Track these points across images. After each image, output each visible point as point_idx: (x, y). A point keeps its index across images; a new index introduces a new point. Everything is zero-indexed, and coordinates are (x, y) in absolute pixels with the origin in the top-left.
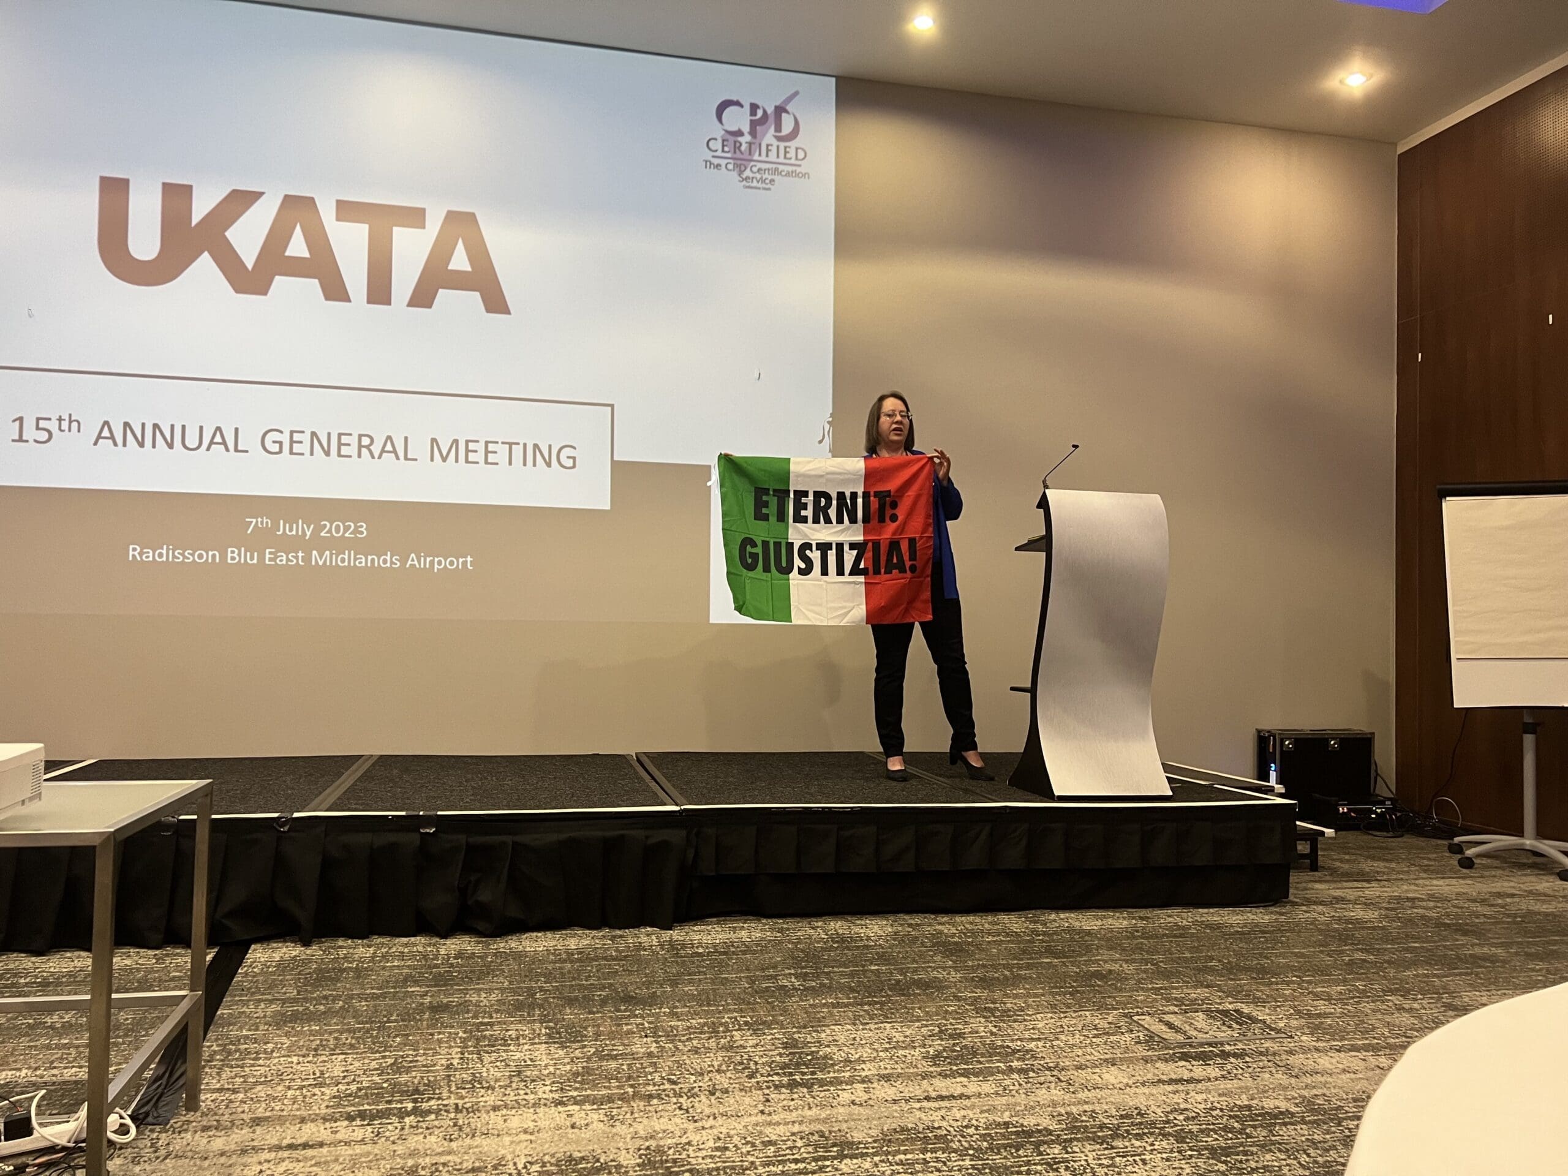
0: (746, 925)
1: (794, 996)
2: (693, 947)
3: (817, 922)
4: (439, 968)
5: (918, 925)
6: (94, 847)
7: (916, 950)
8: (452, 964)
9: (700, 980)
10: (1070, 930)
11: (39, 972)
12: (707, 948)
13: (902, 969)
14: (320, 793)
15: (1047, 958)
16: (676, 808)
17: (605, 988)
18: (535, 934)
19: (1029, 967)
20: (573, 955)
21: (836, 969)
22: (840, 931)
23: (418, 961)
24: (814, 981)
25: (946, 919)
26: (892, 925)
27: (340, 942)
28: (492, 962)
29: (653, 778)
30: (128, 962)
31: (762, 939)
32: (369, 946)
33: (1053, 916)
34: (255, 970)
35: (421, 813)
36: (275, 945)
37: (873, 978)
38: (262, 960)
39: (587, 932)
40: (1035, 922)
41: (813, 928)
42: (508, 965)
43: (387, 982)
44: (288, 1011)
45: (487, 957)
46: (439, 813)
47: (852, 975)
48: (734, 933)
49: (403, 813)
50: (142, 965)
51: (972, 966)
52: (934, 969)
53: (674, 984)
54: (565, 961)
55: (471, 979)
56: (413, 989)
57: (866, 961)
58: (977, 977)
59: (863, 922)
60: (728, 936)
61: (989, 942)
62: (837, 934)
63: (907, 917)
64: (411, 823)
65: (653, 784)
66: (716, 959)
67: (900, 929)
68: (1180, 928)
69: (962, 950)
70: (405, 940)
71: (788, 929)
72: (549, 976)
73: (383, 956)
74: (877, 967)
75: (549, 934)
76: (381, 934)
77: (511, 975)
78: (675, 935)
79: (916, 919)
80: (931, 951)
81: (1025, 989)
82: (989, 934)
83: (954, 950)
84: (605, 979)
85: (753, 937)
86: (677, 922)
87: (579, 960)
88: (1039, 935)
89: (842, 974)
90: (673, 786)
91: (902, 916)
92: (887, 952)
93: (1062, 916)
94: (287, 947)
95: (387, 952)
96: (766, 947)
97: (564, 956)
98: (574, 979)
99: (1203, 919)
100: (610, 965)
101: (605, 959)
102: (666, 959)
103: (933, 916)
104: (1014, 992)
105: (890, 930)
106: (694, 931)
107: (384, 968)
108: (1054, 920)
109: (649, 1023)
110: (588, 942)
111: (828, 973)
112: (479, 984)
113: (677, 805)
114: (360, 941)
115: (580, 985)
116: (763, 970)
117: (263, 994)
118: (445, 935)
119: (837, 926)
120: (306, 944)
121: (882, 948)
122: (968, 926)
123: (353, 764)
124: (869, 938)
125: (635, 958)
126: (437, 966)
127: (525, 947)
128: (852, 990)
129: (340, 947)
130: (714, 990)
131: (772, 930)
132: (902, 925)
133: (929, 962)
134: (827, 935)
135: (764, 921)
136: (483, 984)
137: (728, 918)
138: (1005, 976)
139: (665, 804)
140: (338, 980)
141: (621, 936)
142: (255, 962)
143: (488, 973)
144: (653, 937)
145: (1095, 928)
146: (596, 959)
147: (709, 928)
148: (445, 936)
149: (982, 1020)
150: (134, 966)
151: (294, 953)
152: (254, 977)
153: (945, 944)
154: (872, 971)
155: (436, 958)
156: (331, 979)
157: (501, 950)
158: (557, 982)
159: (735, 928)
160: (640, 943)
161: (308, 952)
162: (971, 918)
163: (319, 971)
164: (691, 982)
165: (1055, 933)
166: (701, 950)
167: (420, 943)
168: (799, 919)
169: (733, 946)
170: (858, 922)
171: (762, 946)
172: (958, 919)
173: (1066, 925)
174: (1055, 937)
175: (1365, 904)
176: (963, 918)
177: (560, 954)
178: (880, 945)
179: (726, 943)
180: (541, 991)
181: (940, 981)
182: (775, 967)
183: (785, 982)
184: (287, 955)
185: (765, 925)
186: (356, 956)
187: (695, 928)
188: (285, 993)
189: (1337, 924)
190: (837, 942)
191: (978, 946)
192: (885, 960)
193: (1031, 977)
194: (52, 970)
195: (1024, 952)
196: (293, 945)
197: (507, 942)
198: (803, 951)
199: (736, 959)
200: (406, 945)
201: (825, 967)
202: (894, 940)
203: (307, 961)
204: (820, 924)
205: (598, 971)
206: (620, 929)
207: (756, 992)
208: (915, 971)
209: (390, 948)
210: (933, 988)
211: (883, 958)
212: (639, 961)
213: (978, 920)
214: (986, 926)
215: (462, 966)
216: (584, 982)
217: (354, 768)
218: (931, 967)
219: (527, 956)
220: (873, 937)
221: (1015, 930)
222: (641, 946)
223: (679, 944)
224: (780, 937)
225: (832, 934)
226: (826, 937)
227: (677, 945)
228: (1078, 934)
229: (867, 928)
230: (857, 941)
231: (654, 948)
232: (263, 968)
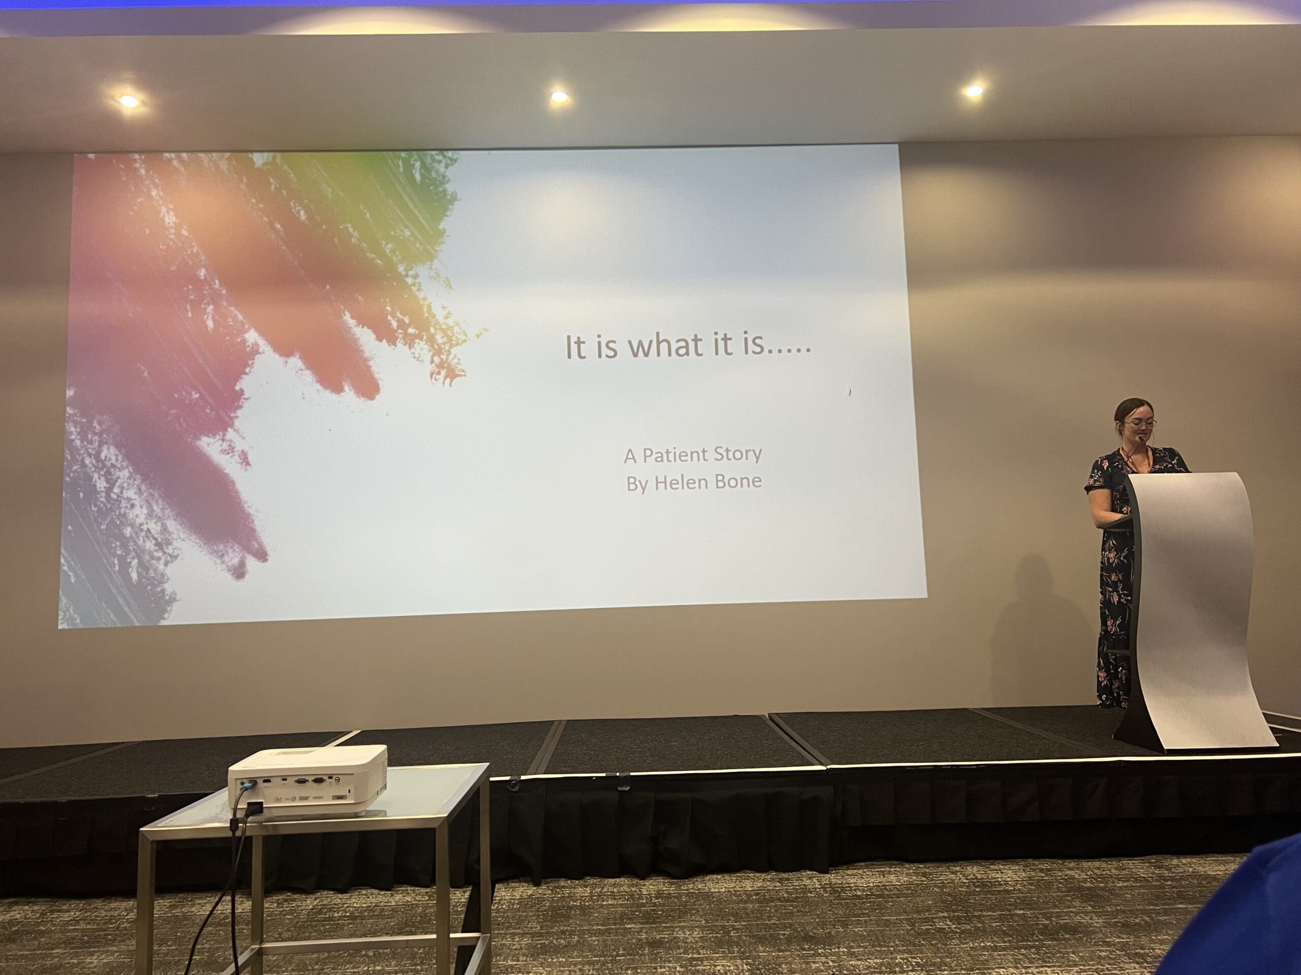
0: (892, 870)
1: (953, 939)
2: (851, 890)
3: (955, 867)
4: (645, 906)
5: (1049, 870)
6: (434, 829)
7: (1054, 894)
8: (655, 903)
9: (866, 922)
10: (1195, 875)
11: (347, 907)
12: (864, 891)
13: (1046, 914)
14: (534, 757)
15: (1181, 903)
16: (823, 768)
17: (787, 927)
18: (715, 876)
19: (1166, 912)
20: (751, 896)
21: (985, 913)
22: (979, 876)
23: (627, 900)
24: (968, 924)
25: (1072, 864)
26: (1024, 870)
27: (562, 883)
28: (686, 902)
29: (792, 738)
30: (408, 899)
31: (911, 883)
32: (586, 886)
33: (1175, 862)
34: (504, 907)
35: (618, 774)
36: (513, 884)
37: (1021, 922)
38: (507, 898)
39: (758, 875)
40: (1160, 867)
41: (953, 873)
42: (701, 905)
43: (608, 919)
44: (537, 944)
45: (681, 897)
46: (632, 774)
47: (1001, 919)
48: (884, 877)
49: (604, 775)
50: (419, 901)
51: (1112, 912)
52: (1077, 914)
53: (845, 925)
54: (746, 902)
55: (673, 917)
56: (629, 926)
57: (1010, 905)
58: (1119, 922)
59: (997, 867)
60: (879, 880)
61: (1120, 887)
62: (976, 878)
63: (1036, 862)
64: (610, 783)
65: (793, 744)
66: (875, 902)
67: (1033, 874)
69: (1097, 896)
70: (612, 881)
71: (931, 874)
72: (737, 916)
73: (599, 896)
74: (1022, 912)
75: (727, 877)
76: (593, 875)
77: (706, 915)
78: (833, 878)
79: (1046, 864)
80: (1069, 896)
81: (1169, 935)
82: (1119, 880)
83: (1091, 896)
84: (784, 920)
85: (902, 881)
86: (832, 867)
87: (758, 901)
88: (1167, 881)
89: (991, 918)
90: (812, 745)
91: (1030, 861)
92: (1027, 897)
93: (1184, 861)
94: (523, 887)
95: (601, 892)
96: (915, 890)
97: (744, 897)
98: (758, 919)
100: (785, 906)
101: (779, 900)
102: (831, 901)
103: (1060, 862)
104: (1160, 938)
105: (1024, 875)
106: (848, 875)
107: (602, 906)
108: (1178, 866)
109: (833, 962)
110: (761, 884)
111: (979, 917)
112: (681, 922)
113: (822, 764)
114: (577, 882)
115: (764, 924)
116: (919, 912)
117: (515, 929)
118: (644, 876)
119: (974, 870)
120: (537, 884)
121: (1022, 893)
122: (1096, 871)
124: (1006, 883)
125: (802, 898)
126: (643, 905)
127: (710, 889)
128: (1005, 934)
129: (563, 887)
130: (881, 932)
131: (917, 874)
132: (1034, 870)
133: (1069, 907)
134: (967, 879)
135: (907, 866)
136: (684, 922)
137: (875, 863)
138: (1146, 921)
139: (812, 765)
140: (569, 917)
141: (787, 879)
142: (502, 900)
143: (686, 912)
144: (815, 880)
146: (772, 900)
147: (861, 872)
148: (643, 878)
149: (1137, 966)
150: (414, 902)
151: (530, 892)
152: (504, 913)
153: (1080, 889)
154: (1018, 915)
155: (640, 898)
156: (564, 916)
157: (691, 891)
158: (744, 921)
159: (883, 872)
160: (805, 885)
161: (540, 891)
162: (1097, 864)
163: (552, 908)
164: (859, 923)
165: (1182, 878)
166: (859, 893)
167: (624, 884)
168: (938, 864)
169: (886, 889)
170: (992, 867)
171: (911, 891)
172: (1085, 864)
173: (1191, 870)
174: (1183, 882)
176: (1090, 864)
177: (740, 895)
178: (1019, 890)
179: (879, 886)
180: (734, 929)
181: (1085, 927)
182: (929, 910)
183: (941, 925)
184: (524, 894)
185: (909, 869)
186: (577, 895)
187: (849, 872)
188: (531, 928)
190: (978, 886)
191: (1112, 891)
192: (1028, 904)
193: (1171, 923)
194: (355, 905)
195: (1158, 897)
196: (526, 885)
197: (694, 883)
198: (950, 895)
199: (892, 902)
200: (614, 885)
201: (974, 910)
202: (1031, 884)
203: (541, 900)
204: (958, 869)
205: (776, 911)
206: (784, 872)
207: (918, 933)
208: (1059, 916)
209: (602, 888)
210: (1081, 933)
211: (1026, 903)
212: (807, 902)
213: (1104, 865)
214: (1113, 871)
215: (664, 905)
216: (767, 922)
217: (551, 733)
218: (1072, 912)
219: (713, 897)
220: (1010, 881)
221: (1142, 875)
222: (806, 888)
223: (839, 887)
224: (925, 881)
225: (972, 879)
226: (967, 881)
227: (837, 887)
228: (1206, 879)
229: (1002, 873)
230: (997, 885)
231: (818, 890)
232: (509, 906)
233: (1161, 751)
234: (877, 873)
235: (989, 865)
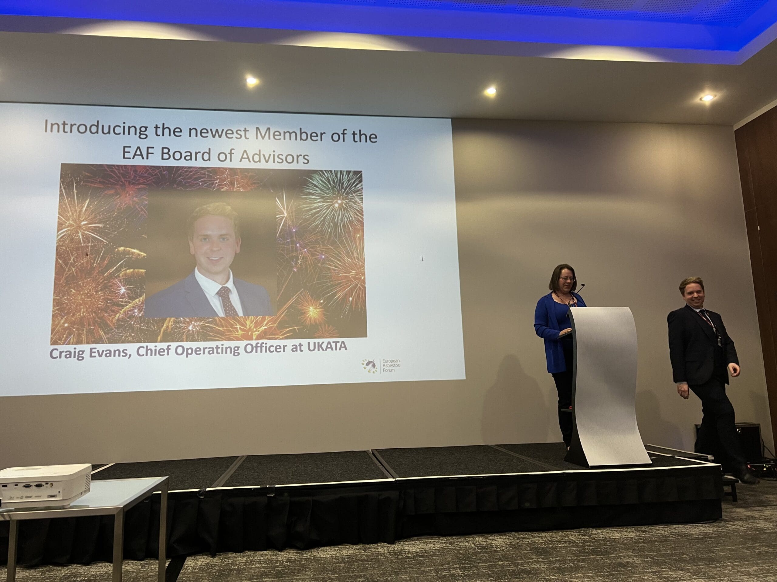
0: (432, 541)
1: (459, 580)
2: (405, 554)
3: (469, 538)
4: (278, 567)
5: (523, 538)
6: (114, 516)
7: (522, 552)
8: (284, 565)
9: (410, 572)
10: (604, 539)
11: (86, 574)
12: (413, 554)
13: (515, 563)
14: (219, 477)
15: (593, 555)
16: (393, 480)
17: (362, 577)
18: (325, 548)
19: (583, 561)
20: (345, 559)
21: (480, 564)
22: (482, 543)
23: (268, 564)
24: (469, 571)
25: (537, 535)
26: (508, 539)
27: (230, 555)
28: (304, 564)
29: (381, 463)
30: (128, 568)
31: (441, 548)
32: (244, 557)
33: (594, 531)
34: (189, 571)
35: (268, 486)
36: (198, 557)
37: (500, 569)
38: (192, 565)
39: (352, 546)
40: (585, 535)
41: (467, 542)
42: (313, 565)
43: (253, 576)
45: (302, 561)
46: (276, 486)
47: (489, 567)
48: (427, 545)
49: (259, 487)
50: (135, 569)
51: (553, 561)
52: (532, 563)
53: (397, 574)
54: (341, 563)
55: (294, 573)
56: (266, 580)
57: (496, 559)
58: (556, 567)
59: (493, 538)
60: (423, 547)
61: (561, 547)
62: (480, 544)
63: (516, 534)
64: (262, 492)
65: (381, 467)
66: (418, 560)
67: (513, 541)
68: (663, 536)
69: (547, 552)
70: (261, 553)
71: (454, 542)
72: (333, 571)
73: (251, 562)
74: (502, 563)
75: (333, 548)
76: (249, 549)
77: (314, 571)
78: (396, 547)
79: (521, 535)
80: (530, 553)
81: (582, 573)
82: (560, 542)
83: (542, 552)
84: (361, 572)
85: (436, 547)
86: (397, 540)
87: (348, 562)
88: (588, 542)
89: (484, 567)
90: (391, 467)
91: (513, 533)
92: (507, 554)
93: (599, 531)
94: (204, 558)
95: (252, 560)
96: (443, 552)
97: (340, 560)
98: (346, 572)
99: (676, 531)
100: (364, 564)
101: (361, 561)
102: (392, 560)
103: (530, 533)
104: (576, 575)
105: (508, 541)
106: (406, 545)
107: (251, 568)
108: (595, 534)
110: (352, 552)
111: (476, 567)
112: (298, 576)
113: (393, 478)
114: (239, 554)
115: (349, 576)
116: (442, 565)
118: (281, 549)
119: (480, 540)
120: (213, 556)
121: (504, 552)
122: (549, 538)
123: (234, 461)
124: (497, 546)
125: (376, 560)
126: (277, 567)
127: (320, 555)
128: (490, 576)
129: (230, 557)
130: (418, 577)
131: (446, 543)
132: (514, 539)
133: (529, 559)
134: (474, 545)
135: (442, 538)
136: (300, 576)
137: (423, 537)
138: (571, 566)
139: (387, 478)
140: (229, 576)
141: (369, 548)
142: (188, 566)
143: (303, 570)
144: (385, 548)
145: (617, 537)
146: (356, 561)
147: (413, 542)
148: (281, 550)
150: (131, 570)
151: (207, 561)
152: (188, 575)
153: (537, 549)
154: (499, 565)
155: (277, 562)
156: (226, 575)
157: (309, 557)
158: (337, 574)
159: (426, 542)
160: (378, 552)
161: (214, 560)
162: (550, 534)
163: (219, 570)
164: (406, 573)
165: (596, 541)
166: (410, 555)
167: (268, 554)
168: (459, 537)
169: (426, 552)
170: (491, 537)
171: (441, 552)
172: (543, 534)
173: (602, 536)
174: (596, 543)
175: (765, 519)
176: (546, 534)
177: (338, 559)
178: (503, 550)
179: (422, 551)
180: (329, 579)
181: (536, 570)
182: (448, 564)
183: (454, 572)
184: (204, 563)
185: (442, 540)
186: (238, 562)
187: (406, 543)
189: (750, 531)
190: (480, 549)
191: (555, 549)
192: (506, 558)
193: (585, 567)
194: (92, 573)
195: (580, 553)
196: (207, 557)
197: (311, 552)
198: (462, 554)
199: (428, 560)
200: (262, 556)
201: (475, 563)
202: (510, 547)
203: (213, 566)
204: (471, 539)
205: (358, 568)
206: (368, 544)
207: (440, 578)
208: (522, 564)
209: (254, 557)
210: (533, 574)
211: (505, 558)
212: (378, 561)
213: (554, 534)
214: (559, 538)
215: (290, 566)
216: (351, 574)
217: (234, 463)
218: (530, 562)
219: (322, 560)
220: (499, 545)
221: (574, 540)
222: (379, 553)
223: (398, 552)
224: (450, 547)
225: (477, 545)
226: (474, 546)
227: (397, 552)
228: (609, 541)
229: (495, 541)
230: (490, 548)
231: (386, 554)
232: (192, 570)
233: (588, 467)
234: (423, 543)
235: (489, 536)
